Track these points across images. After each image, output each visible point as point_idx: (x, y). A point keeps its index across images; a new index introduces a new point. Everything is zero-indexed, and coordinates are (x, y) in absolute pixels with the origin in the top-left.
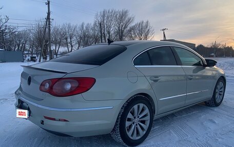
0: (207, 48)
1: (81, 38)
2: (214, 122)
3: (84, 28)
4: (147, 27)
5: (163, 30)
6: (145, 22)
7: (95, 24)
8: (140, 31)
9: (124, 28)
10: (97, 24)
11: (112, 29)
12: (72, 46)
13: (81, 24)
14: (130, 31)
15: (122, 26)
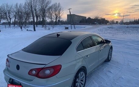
0: (93, 19)
1: (16, 13)
2: (111, 73)
3: (18, 6)
4: (59, 7)
5: (69, 9)
6: (58, 3)
7: (25, 4)
8: (55, 9)
9: (45, 7)
10: (27, 4)
11: (37, 8)
12: (10, 19)
13: (16, 4)
14: (49, 9)
15: (44, 6)
